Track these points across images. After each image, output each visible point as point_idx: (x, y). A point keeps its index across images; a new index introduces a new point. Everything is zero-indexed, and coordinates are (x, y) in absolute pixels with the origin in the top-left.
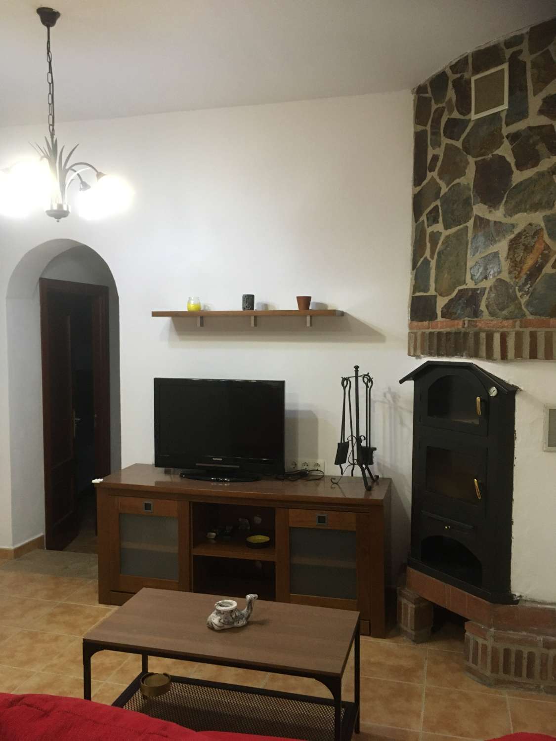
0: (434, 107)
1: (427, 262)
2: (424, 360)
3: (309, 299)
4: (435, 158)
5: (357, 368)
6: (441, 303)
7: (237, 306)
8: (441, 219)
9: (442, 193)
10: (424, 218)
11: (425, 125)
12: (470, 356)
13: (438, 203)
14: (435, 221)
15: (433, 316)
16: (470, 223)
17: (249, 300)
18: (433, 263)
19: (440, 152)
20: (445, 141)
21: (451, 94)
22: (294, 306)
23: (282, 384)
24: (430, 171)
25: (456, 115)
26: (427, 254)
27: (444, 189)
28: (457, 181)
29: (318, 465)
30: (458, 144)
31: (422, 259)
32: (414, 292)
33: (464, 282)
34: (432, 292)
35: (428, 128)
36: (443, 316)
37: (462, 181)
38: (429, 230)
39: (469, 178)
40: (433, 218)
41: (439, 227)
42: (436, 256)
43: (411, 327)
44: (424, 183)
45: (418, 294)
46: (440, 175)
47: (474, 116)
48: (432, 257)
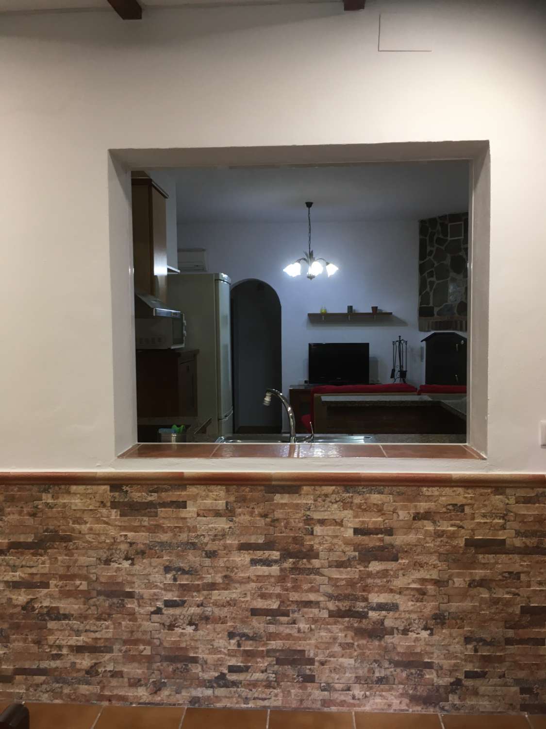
0: (430, 230)
1: (428, 293)
2: (433, 332)
3: (377, 307)
4: (431, 252)
5: (400, 336)
6: (436, 310)
7: (346, 311)
8: (435, 276)
9: (435, 266)
10: (426, 274)
11: (426, 236)
12: (453, 330)
13: (433, 269)
14: (432, 276)
15: (432, 315)
16: (449, 279)
17: (350, 308)
18: (431, 294)
19: (434, 249)
20: (436, 246)
21: (439, 227)
22: (371, 311)
23: (367, 345)
24: (429, 256)
25: (441, 236)
26: (428, 289)
27: (436, 264)
28: (442, 262)
29: (378, 381)
30: (443, 248)
31: (425, 292)
32: (421, 305)
33: (447, 302)
34: (431, 305)
35: (427, 238)
36: (438, 315)
37: (445, 262)
38: (428, 280)
39: (448, 261)
40: (431, 275)
41: (434, 279)
42: (433, 291)
43: (419, 319)
44: (425, 260)
45: (423, 306)
46: (434, 258)
47: (449, 239)
48: (431, 290)
